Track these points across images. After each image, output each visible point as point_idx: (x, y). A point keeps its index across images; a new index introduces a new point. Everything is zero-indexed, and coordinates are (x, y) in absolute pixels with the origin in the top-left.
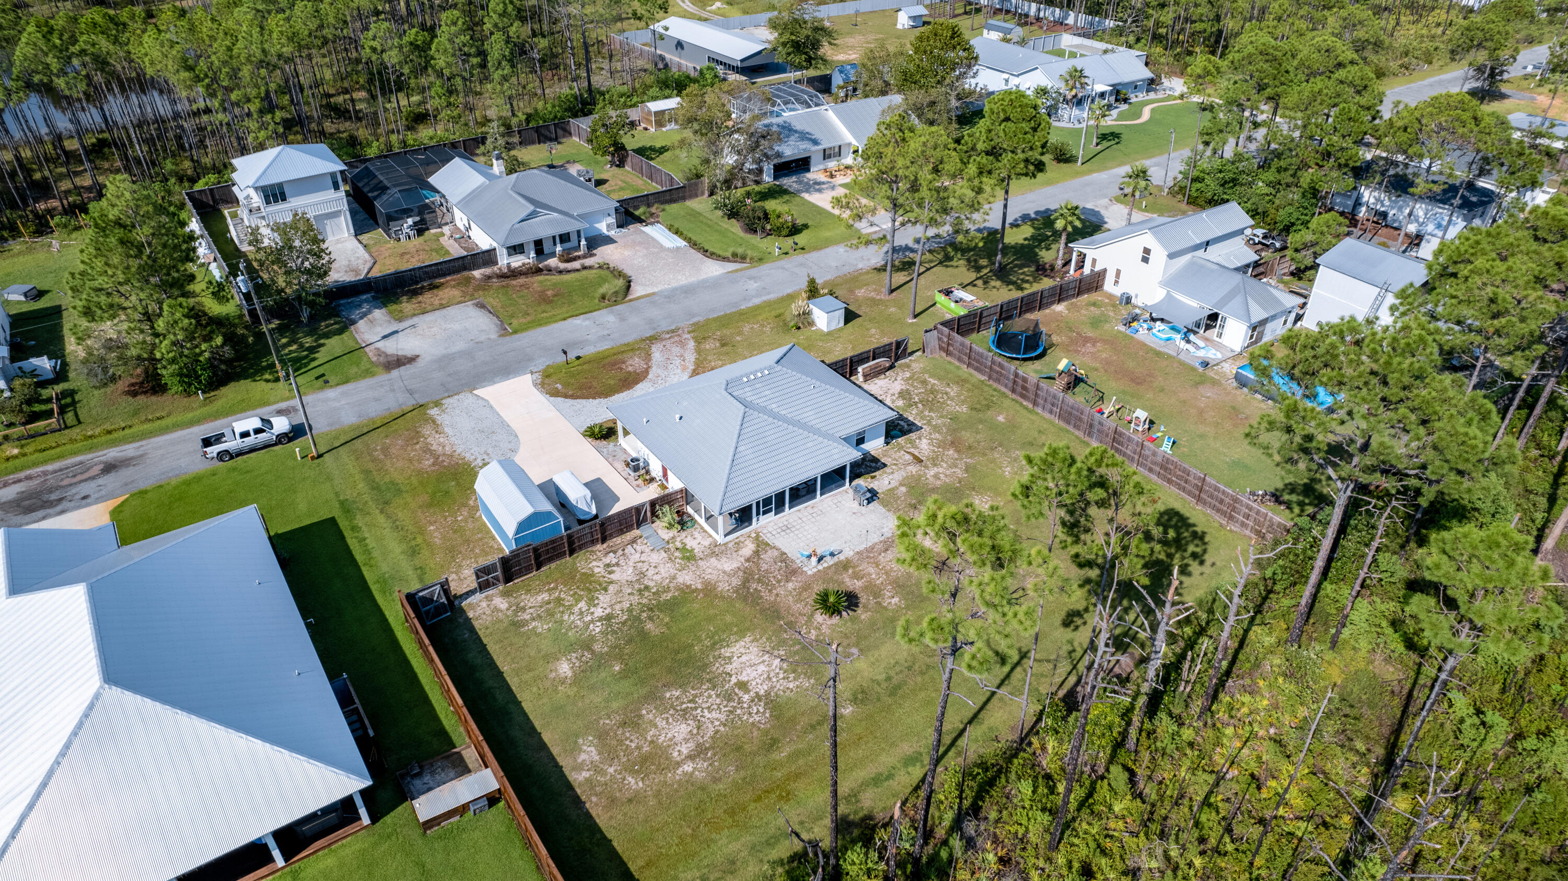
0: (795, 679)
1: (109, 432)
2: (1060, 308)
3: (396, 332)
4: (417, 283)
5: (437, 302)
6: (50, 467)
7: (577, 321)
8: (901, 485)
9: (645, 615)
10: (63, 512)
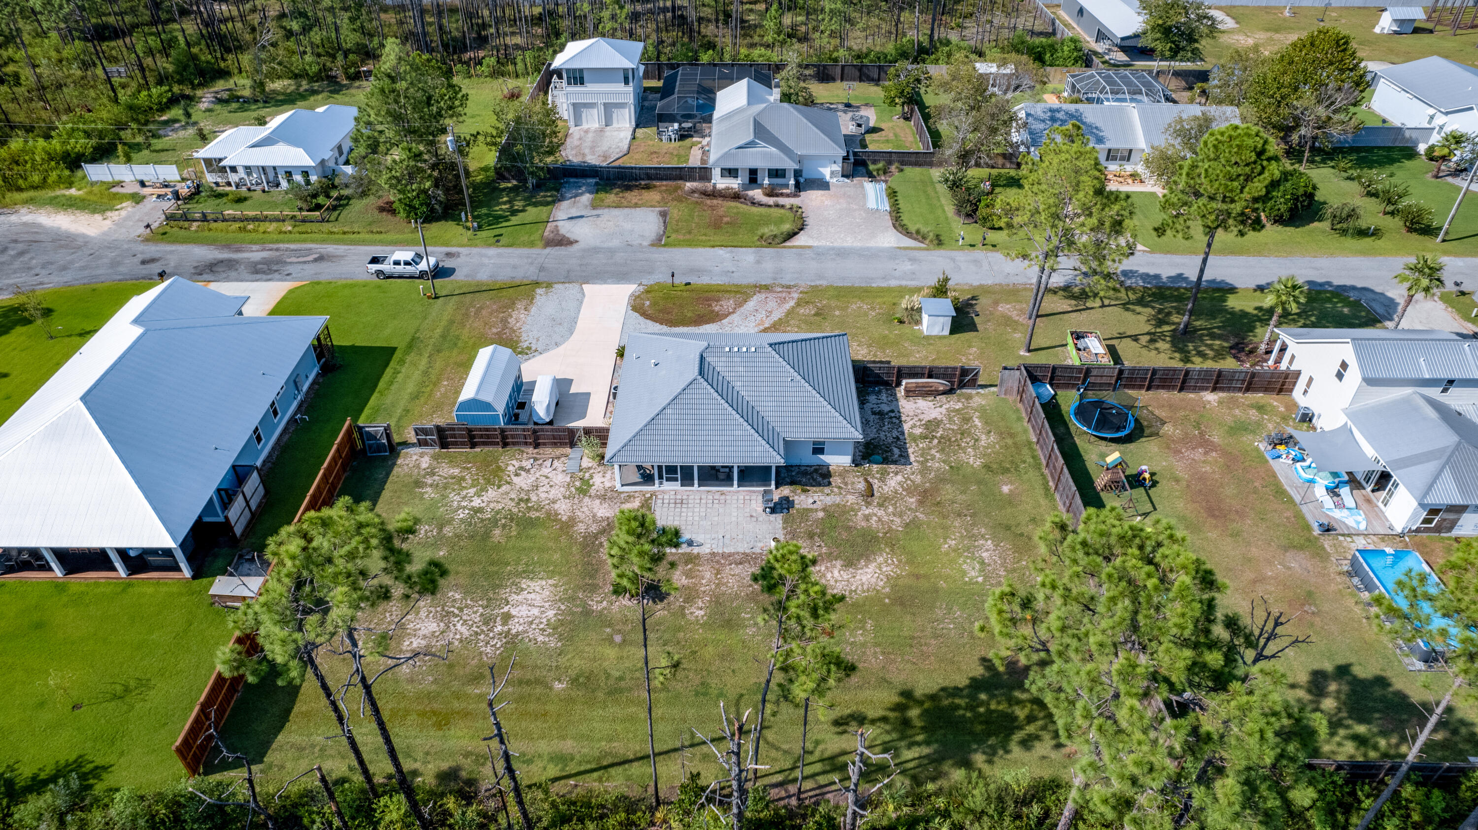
0: (549, 635)
1: (344, 233)
2: (1211, 397)
3: (582, 217)
4: (636, 180)
5: (634, 201)
6: (292, 246)
7: (721, 252)
8: (824, 510)
9: (503, 521)
10: (270, 280)
